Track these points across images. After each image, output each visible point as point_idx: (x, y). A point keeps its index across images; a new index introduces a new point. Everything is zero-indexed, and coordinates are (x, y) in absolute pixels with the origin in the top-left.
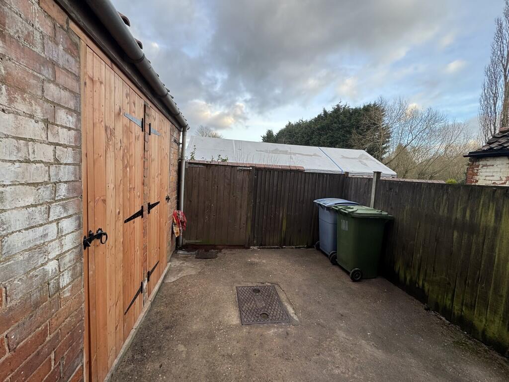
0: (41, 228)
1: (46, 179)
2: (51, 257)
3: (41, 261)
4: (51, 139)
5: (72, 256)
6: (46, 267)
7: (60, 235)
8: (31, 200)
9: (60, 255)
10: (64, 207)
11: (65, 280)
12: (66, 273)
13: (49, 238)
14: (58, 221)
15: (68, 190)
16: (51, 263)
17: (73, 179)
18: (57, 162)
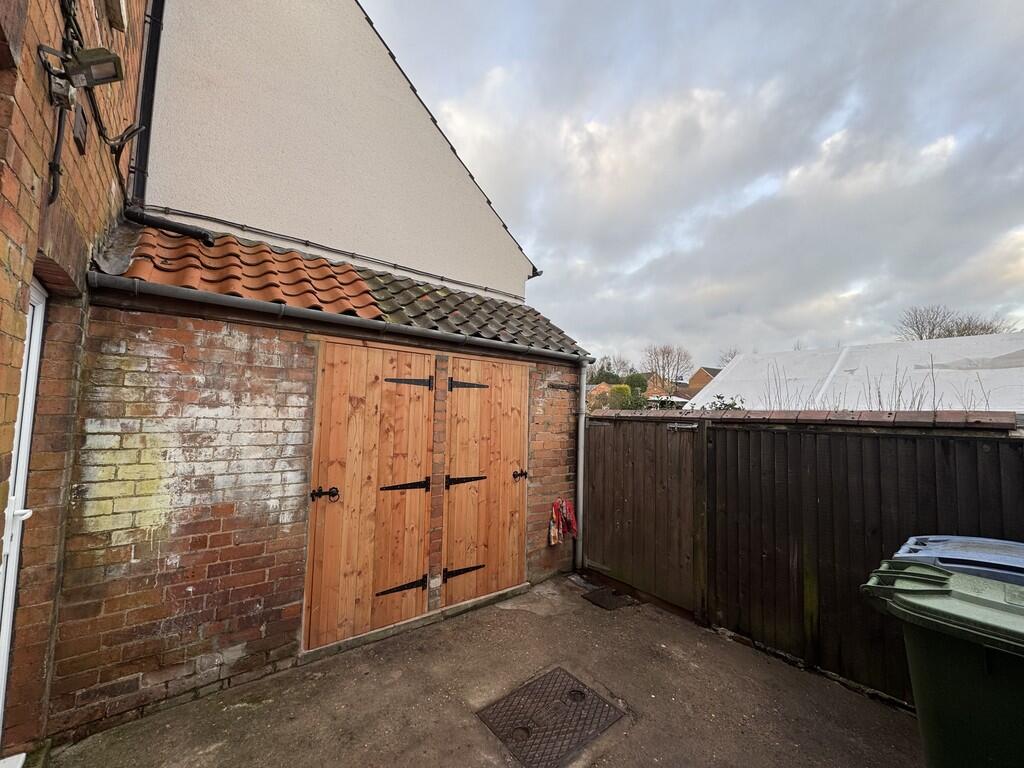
0: (267, 475)
1: (274, 442)
2: (272, 496)
3: (264, 497)
4: (280, 417)
5: (295, 502)
6: (268, 502)
7: (284, 483)
8: (260, 455)
9: (282, 497)
10: (290, 463)
11: (286, 518)
12: (286, 514)
13: (273, 483)
14: (283, 472)
15: (295, 451)
16: (272, 501)
17: (301, 442)
18: (286, 431)
